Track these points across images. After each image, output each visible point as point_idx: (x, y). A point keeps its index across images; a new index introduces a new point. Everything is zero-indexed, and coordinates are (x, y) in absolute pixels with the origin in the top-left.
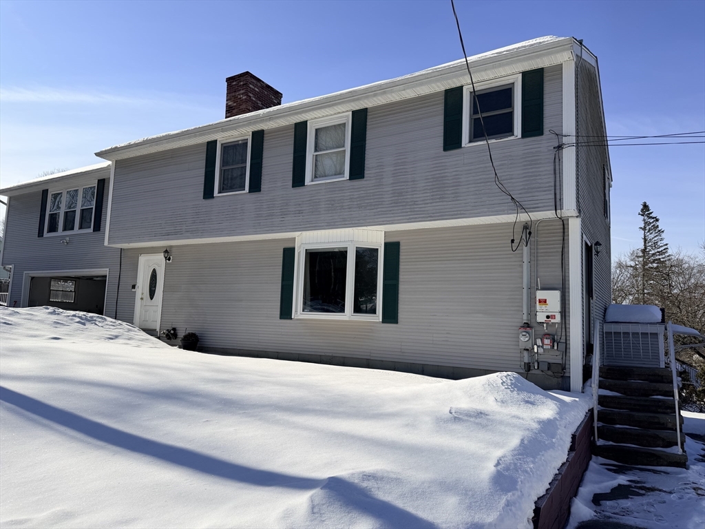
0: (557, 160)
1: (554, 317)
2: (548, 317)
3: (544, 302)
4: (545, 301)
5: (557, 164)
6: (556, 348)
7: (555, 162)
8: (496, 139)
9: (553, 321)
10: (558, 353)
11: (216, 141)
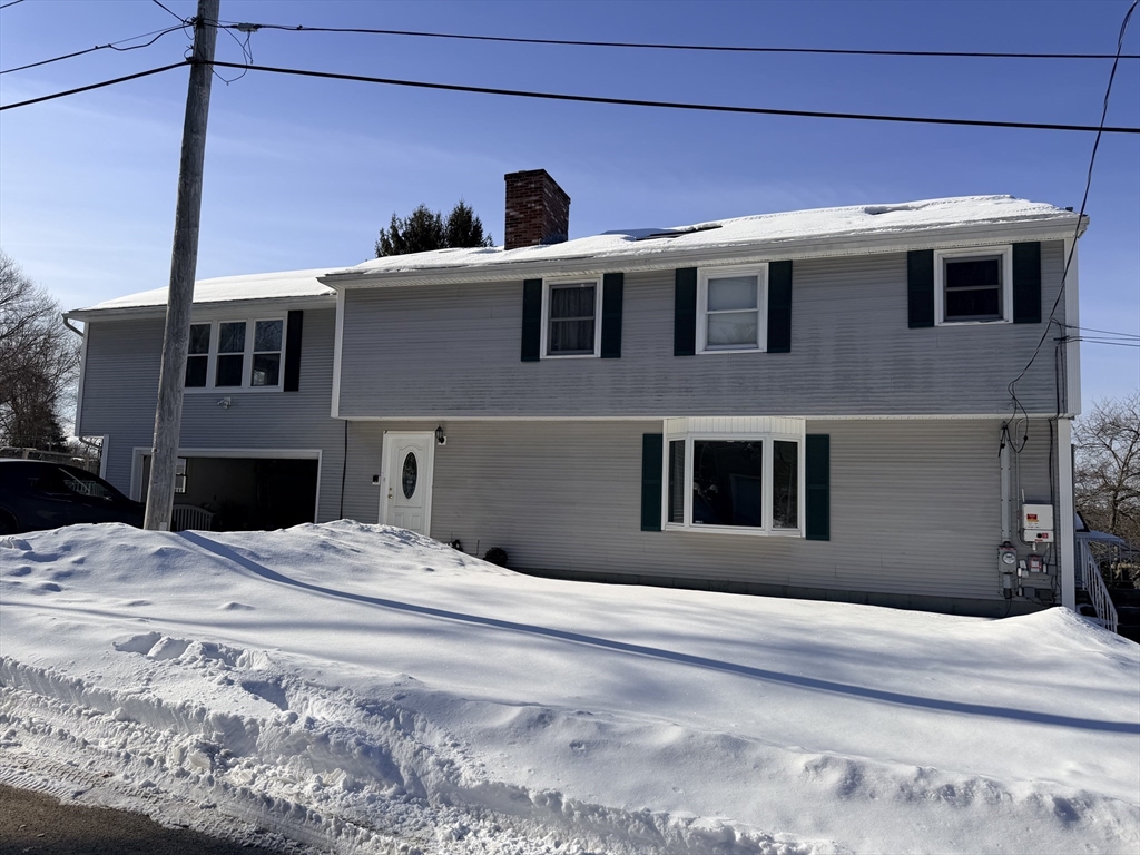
0: (1059, 354)
1: (1046, 536)
2: (1039, 536)
3: (1033, 517)
4: (1035, 517)
5: (1059, 358)
6: (1045, 571)
7: (1056, 356)
8: (980, 320)
9: (1045, 540)
10: (1047, 577)
11: (541, 280)
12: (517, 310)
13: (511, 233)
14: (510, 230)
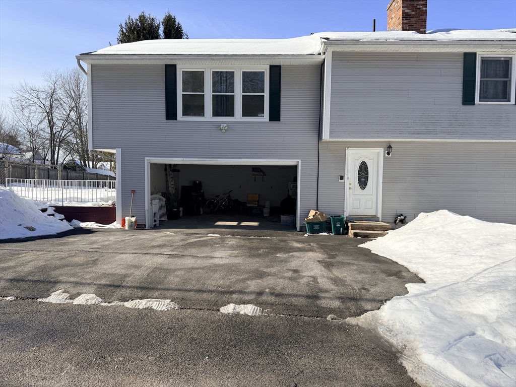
11: (475, 54)
12: (459, 72)
13: (406, 23)
14: (405, 21)
